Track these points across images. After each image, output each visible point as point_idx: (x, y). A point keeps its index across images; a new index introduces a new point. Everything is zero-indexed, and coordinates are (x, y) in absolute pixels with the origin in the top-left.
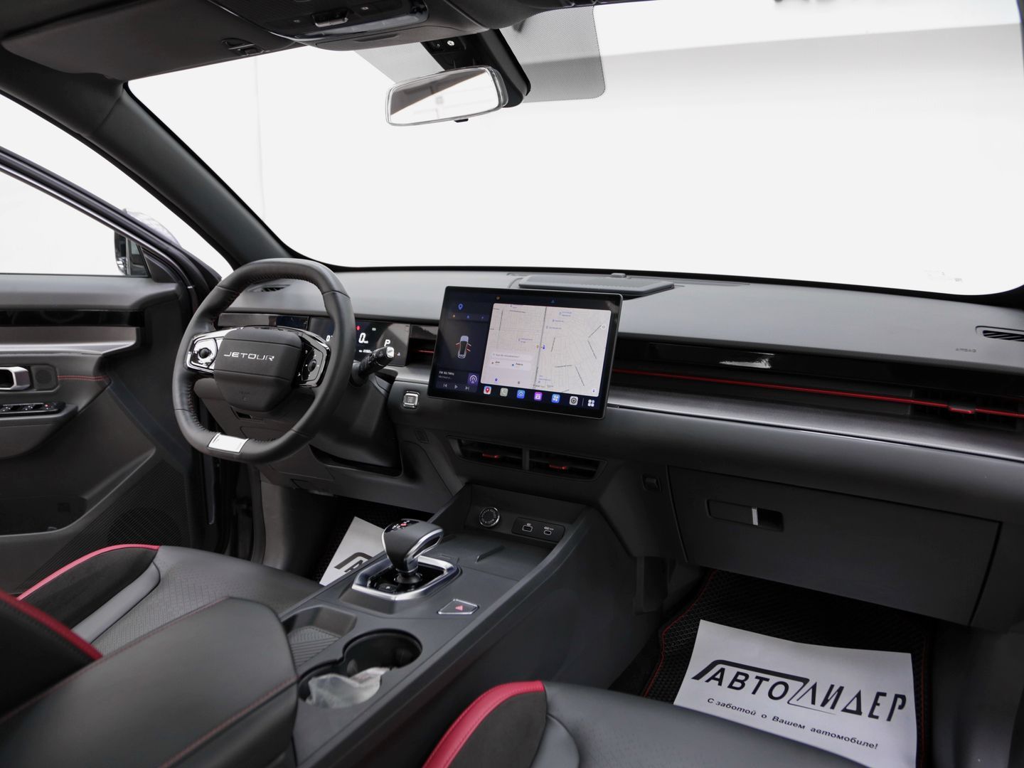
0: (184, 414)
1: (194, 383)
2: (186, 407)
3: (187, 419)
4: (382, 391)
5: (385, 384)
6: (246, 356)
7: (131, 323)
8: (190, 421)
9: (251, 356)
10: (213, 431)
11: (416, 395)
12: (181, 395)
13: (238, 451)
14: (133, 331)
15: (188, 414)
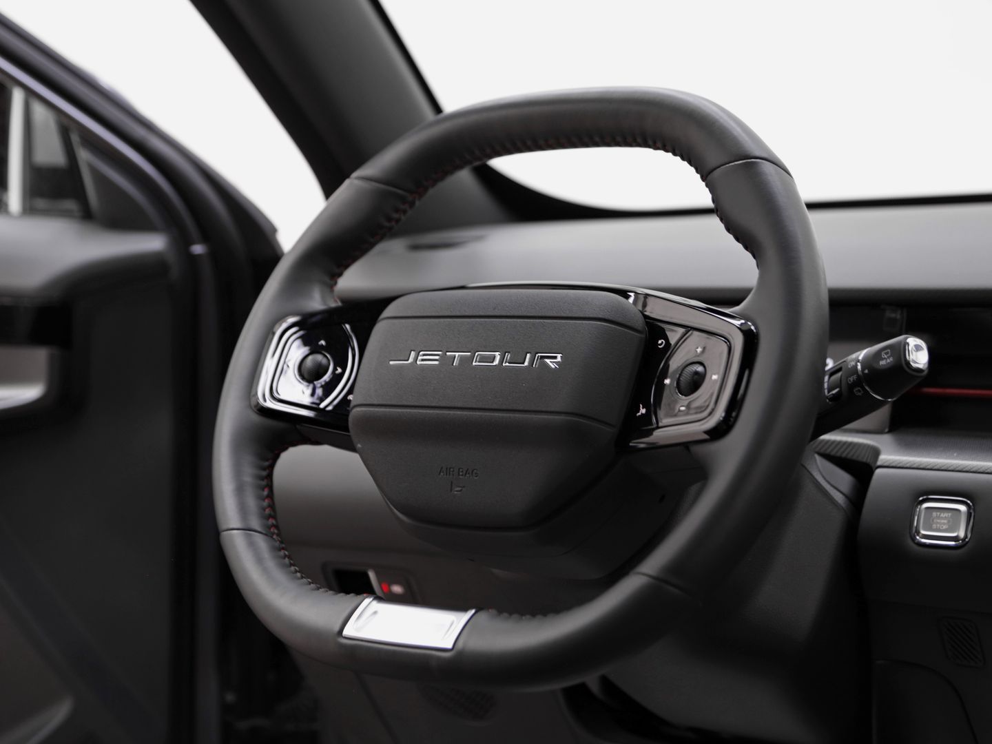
0: (251, 544)
1: (277, 457)
2: (255, 523)
3: (259, 560)
4: (839, 498)
5: (844, 480)
6: (466, 362)
7: (37, 337)
8: (271, 563)
9: (483, 359)
10: (347, 592)
11: (963, 508)
12: (239, 490)
13: (448, 644)
14: (40, 356)
15: (261, 542)
